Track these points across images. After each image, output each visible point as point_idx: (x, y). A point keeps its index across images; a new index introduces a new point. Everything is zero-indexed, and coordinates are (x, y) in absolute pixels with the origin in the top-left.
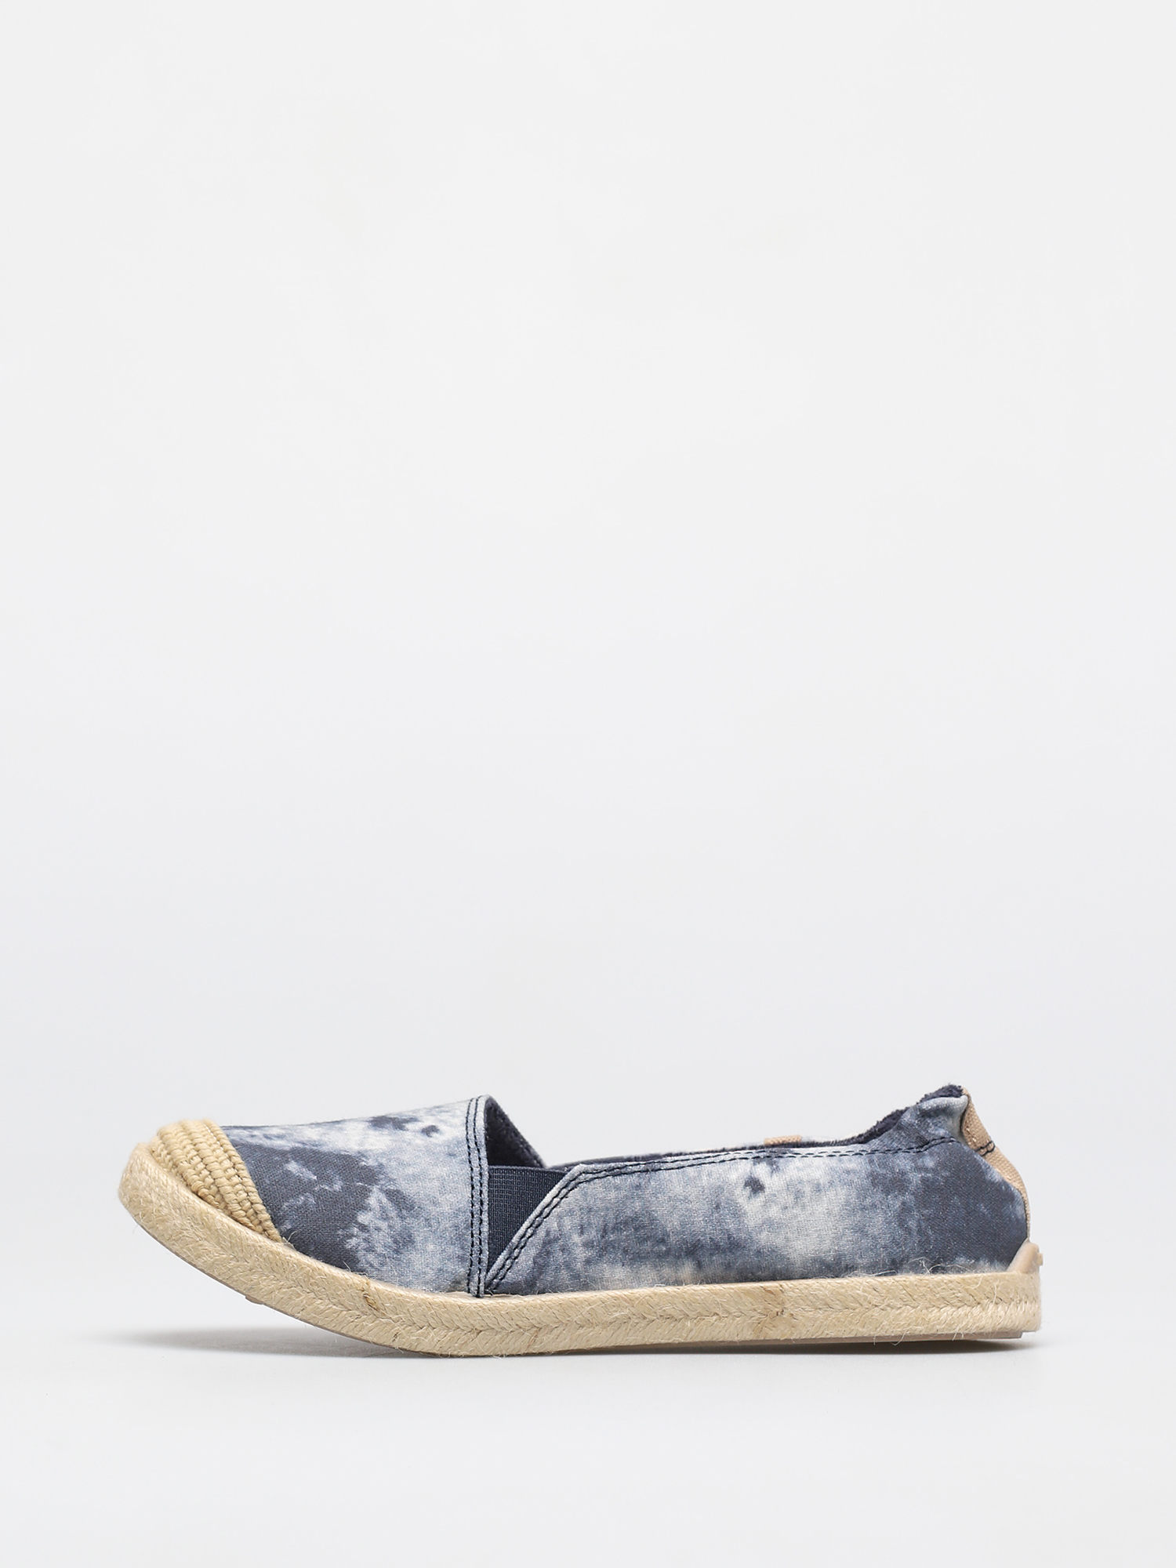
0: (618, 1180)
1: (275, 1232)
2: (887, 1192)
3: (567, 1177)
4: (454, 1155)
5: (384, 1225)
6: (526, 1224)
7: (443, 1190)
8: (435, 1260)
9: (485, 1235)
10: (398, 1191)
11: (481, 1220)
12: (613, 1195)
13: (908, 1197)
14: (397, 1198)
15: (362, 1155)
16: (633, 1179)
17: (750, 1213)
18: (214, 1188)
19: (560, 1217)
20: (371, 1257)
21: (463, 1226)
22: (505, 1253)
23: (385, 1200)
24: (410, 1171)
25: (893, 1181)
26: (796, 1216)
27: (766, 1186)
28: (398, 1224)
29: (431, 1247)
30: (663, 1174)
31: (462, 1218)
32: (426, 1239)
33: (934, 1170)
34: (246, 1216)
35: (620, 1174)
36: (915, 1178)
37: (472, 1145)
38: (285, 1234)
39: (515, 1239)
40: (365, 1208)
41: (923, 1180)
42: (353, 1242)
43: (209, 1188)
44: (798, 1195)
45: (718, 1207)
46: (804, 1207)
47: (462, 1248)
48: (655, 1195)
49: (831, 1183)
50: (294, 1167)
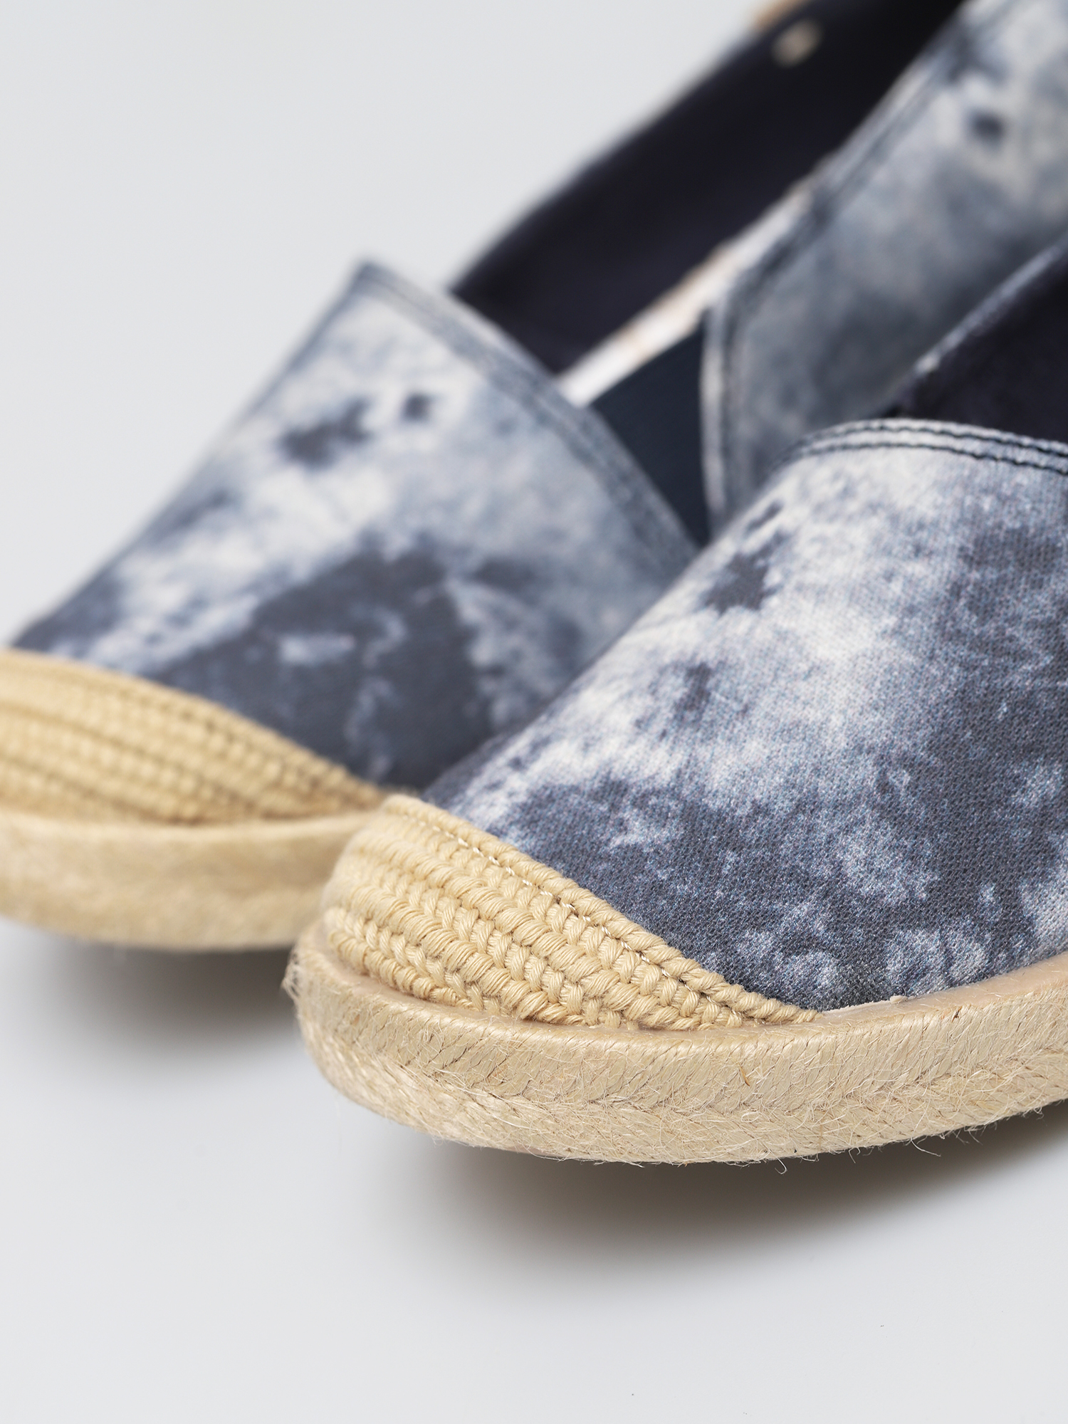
4: (507, 427)
5: (517, 640)
7: (551, 501)
10: (490, 561)
15: (370, 541)
24: (472, 508)
28: (534, 619)
40: (471, 634)
50: (295, 650)
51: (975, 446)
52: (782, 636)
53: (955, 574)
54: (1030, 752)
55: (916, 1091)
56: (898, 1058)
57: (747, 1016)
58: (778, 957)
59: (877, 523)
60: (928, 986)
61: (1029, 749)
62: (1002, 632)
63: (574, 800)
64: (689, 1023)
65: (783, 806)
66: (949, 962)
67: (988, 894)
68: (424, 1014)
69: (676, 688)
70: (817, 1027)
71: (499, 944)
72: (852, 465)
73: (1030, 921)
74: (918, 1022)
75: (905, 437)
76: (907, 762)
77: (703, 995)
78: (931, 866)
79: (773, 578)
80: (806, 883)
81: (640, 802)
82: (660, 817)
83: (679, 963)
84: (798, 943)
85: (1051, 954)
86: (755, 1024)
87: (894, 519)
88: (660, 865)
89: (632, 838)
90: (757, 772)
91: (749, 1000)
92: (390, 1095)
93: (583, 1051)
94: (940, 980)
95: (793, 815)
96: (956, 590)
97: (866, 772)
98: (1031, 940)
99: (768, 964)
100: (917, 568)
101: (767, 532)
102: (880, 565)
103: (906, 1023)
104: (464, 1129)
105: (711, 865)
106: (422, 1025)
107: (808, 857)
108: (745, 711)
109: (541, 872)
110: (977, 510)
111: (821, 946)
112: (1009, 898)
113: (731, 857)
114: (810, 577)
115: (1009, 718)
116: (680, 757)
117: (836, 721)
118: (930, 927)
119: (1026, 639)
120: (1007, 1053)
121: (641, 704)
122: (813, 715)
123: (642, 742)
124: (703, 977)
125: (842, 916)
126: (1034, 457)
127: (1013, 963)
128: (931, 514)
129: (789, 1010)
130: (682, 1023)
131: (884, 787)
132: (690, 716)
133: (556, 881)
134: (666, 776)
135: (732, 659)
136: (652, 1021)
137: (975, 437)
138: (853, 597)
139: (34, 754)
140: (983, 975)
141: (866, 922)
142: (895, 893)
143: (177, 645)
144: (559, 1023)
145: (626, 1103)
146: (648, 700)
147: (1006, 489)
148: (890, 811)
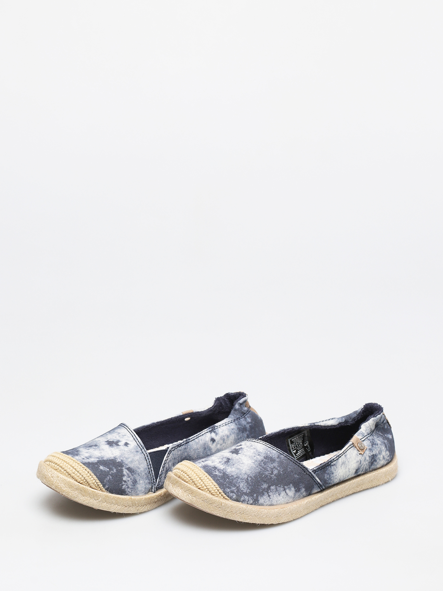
0: (180, 448)
1: (104, 489)
2: (243, 432)
3: (168, 451)
4: (138, 452)
5: (129, 479)
6: (161, 467)
8: (143, 485)
9: (153, 475)
10: (129, 468)
11: (152, 470)
12: (179, 453)
13: (248, 432)
14: (129, 469)
15: (115, 458)
16: (183, 447)
17: (213, 448)
18: (85, 480)
19: (168, 463)
20: (129, 490)
21: (147, 473)
22: (159, 478)
23: (127, 471)
24: (129, 460)
25: (243, 428)
26: (224, 446)
27: (216, 439)
28: (132, 477)
29: (141, 482)
30: (190, 443)
31: (146, 471)
32: (140, 480)
33: (251, 423)
34: (95, 487)
35: (180, 446)
36: (248, 426)
37: (141, 447)
38: (107, 489)
39: (160, 473)
40: (124, 475)
41: (250, 426)
42: (124, 486)
43: (83, 480)
44: (224, 440)
45: (205, 449)
46: (225, 443)
47: (149, 480)
48: (190, 450)
49: (230, 434)
50: (101, 468)
51: (269, 446)
52: (240, 458)
53: (262, 459)
54: (265, 482)
55: (239, 514)
56: (239, 509)
57: (224, 497)
58: (230, 492)
59: (254, 450)
60: (245, 503)
61: (265, 481)
62: (266, 467)
63: (210, 467)
64: (217, 496)
65: (235, 476)
66: (248, 501)
67: (255, 495)
68: (186, 483)
69: (225, 460)
70: (231, 502)
71: (198, 479)
72: (252, 443)
73: (259, 500)
74: (243, 506)
75: (260, 442)
76: (251, 477)
77: (220, 493)
78: (250, 490)
79: (240, 452)
80: (235, 486)
81: (218, 470)
82: (221, 473)
83: (219, 488)
84: (232, 492)
85: (259, 505)
86: (224, 499)
87: (257, 451)
88: (219, 477)
89: (216, 474)
90: (233, 472)
91: (225, 496)
92: (177, 492)
93: (204, 494)
94: (246, 503)
95: (236, 478)
96: (262, 461)
97: (246, 477)
98: (258, 503)
99: (228, 493)
100: (258, 457)
101: (240, 447)
102: (254, 455)
103: (241, 506)
104: (185, 499)
105: (225, 480)
106: (185, 485)
107: (236, 483)
108: (233, 465)
109: (205, 473)
110: (267, 453)
111: (235, 493)
112: (257, 497)
113: (228, 480)
114: (245, 453)
115: (264, 477)
116: (224, 467)
117: (244, 470)
118: (247, 496)
119: (269, 469)
120: (251, 514)
121: (220, 460)
122: (241, 468)
123: (220, 464)
124: (221, 491)
125: (238, 491)
126: (276, 449)
127: (255, 504)
128: (261, 451)
129: (229, 499)
130: (216, 495)
131: (247, 479)
132: (226, 463)
133: (207, 474)
134: (222, 468)
135: (233, 459)
136: (213, 494)
137: (269, 445)
138: (249, 457)
139: (64, 467)
140: (251, 504)
141: (241, 493)
142: (245, 491)
143: (87, 461)
144: (202, 490)
145: (206, 502)
146: (221, 460)
147: (271, 452)
148: (247, 481)
